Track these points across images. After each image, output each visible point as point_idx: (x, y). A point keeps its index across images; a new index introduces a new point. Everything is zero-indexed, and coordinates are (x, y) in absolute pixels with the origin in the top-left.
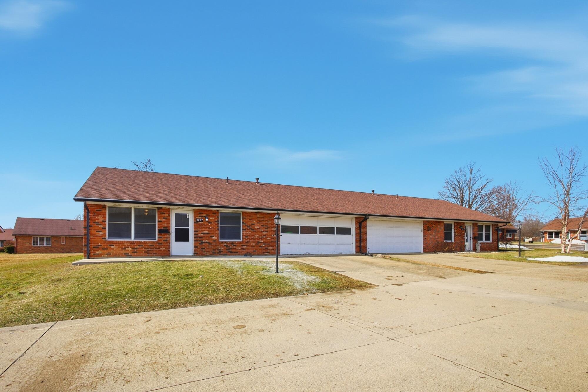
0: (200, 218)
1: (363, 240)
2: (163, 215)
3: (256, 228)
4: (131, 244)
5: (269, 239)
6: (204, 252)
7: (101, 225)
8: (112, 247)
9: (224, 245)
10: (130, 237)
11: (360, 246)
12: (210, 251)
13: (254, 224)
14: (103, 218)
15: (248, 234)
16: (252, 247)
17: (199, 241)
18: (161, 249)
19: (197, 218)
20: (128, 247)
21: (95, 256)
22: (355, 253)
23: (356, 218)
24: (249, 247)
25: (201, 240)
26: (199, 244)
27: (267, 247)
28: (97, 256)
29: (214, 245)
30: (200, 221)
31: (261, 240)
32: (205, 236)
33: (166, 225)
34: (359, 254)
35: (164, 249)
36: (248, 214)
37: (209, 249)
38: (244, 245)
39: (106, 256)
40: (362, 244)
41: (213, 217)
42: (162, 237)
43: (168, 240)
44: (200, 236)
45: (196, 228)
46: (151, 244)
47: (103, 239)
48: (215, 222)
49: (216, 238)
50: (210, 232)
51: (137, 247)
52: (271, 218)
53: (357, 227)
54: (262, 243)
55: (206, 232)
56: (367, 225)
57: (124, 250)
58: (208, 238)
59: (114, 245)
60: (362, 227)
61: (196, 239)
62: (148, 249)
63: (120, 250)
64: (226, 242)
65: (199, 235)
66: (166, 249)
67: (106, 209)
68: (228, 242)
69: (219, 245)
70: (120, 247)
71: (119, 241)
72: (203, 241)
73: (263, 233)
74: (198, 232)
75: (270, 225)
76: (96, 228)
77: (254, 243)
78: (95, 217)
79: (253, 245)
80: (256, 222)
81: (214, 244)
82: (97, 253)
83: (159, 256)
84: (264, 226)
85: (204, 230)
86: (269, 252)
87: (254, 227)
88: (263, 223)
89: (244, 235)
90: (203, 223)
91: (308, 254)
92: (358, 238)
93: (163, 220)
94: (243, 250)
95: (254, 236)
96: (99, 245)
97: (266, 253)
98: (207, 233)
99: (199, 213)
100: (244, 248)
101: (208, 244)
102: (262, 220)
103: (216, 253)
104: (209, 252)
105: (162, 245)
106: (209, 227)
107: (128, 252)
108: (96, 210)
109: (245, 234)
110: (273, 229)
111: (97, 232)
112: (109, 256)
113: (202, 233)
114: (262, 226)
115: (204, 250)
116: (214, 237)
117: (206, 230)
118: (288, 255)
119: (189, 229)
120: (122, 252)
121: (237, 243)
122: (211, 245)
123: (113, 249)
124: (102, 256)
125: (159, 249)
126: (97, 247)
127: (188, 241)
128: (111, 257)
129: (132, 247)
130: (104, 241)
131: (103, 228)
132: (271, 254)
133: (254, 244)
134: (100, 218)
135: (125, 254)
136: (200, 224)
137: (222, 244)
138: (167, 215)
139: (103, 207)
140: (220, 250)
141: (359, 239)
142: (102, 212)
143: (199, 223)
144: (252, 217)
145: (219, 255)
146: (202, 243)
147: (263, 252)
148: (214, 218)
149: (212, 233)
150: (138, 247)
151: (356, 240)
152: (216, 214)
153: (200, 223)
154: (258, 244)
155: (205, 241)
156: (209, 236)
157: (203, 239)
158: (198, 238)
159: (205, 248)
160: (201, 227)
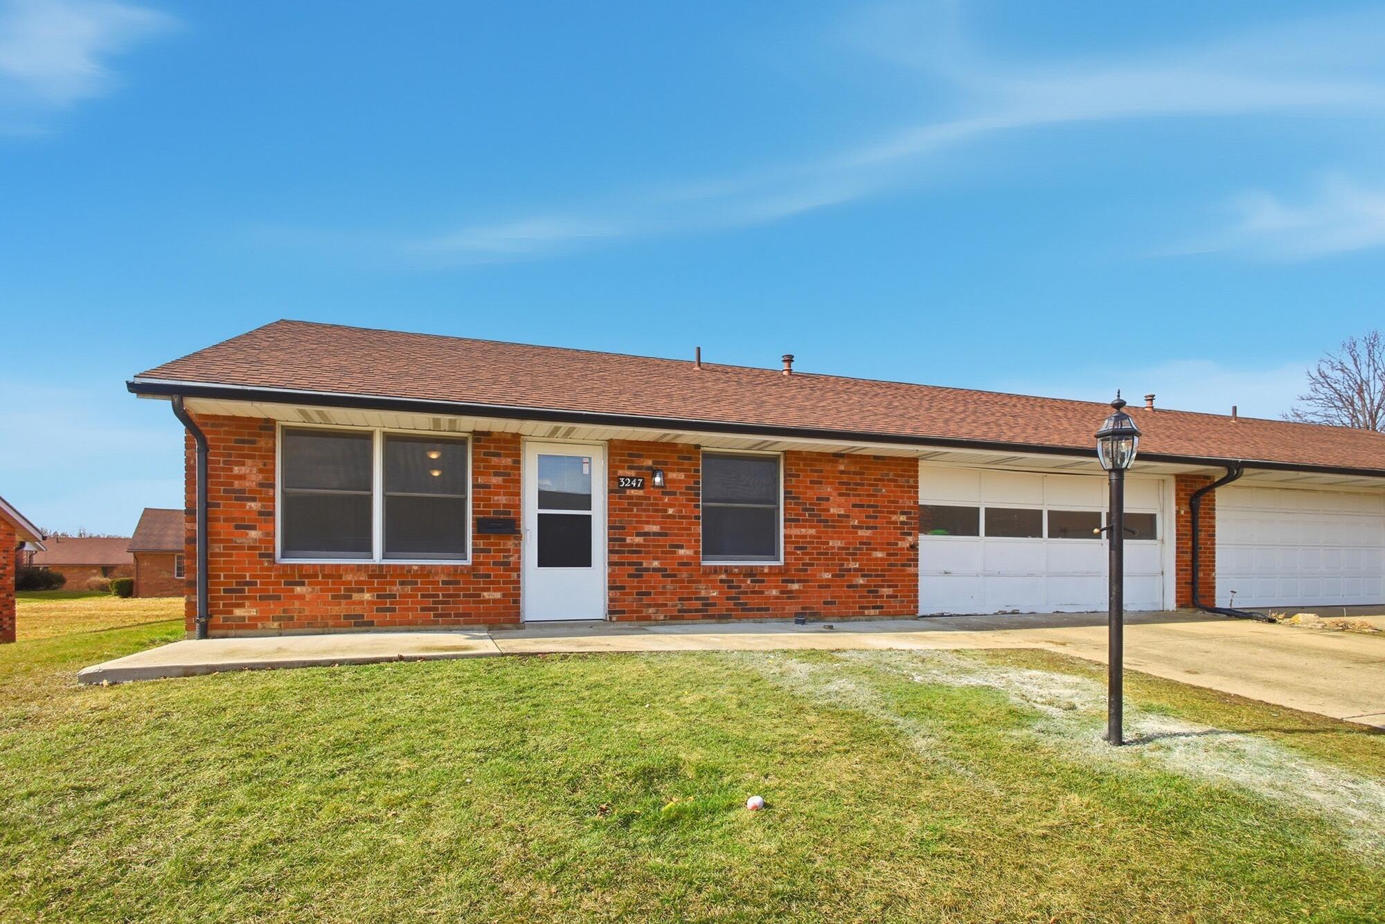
0: (632, 473)
1: (1202, 558)
2: (495, 460)
3: (833, 515)
4: (371, 577)
5: (879, 555)
6: (649, 606)
7: (254, 500)
8: (298, 589)
9: (722, 581)
10: (367, 548)
11: (1194, 582)
12: (670, 605)
13: (828, 499)
14: (260, 471)
15: (804, 537)
16: (820, 587)
17: (630, 564)
18: (486, 595)
19: (620, 472)
20: (362, 591)
21: (230, 627)
22: (1171, 604)
23: (1181, 479)
24: (811, 587)
25: (634, 558)
26: (630, 576)
27: (875, 586)
28: (239, 627)
29: (683, 581)
30: (631, 487)
31: (854, 560)
32: (649, 547)
33: (503, 500)
34: (1191, 610)
35: (498, 595)
36: (805, 459)
37: (664, 593)
38: (793, 582)
39: (276, 625)
40: (1201, 575)
41: (679, 470)
42: (489, 551)
43: (512, 559)
44: (631, 545)
45: (618, 515)
46: (449, 575)
47: (262, 555)
48: (688, 488)
49: (690, 552)
50: (669, 529)
51: (395, 588)
52: (888, 475)
53: (1182, 512)
54: (855, 570)
55: (655, 529)
56: (1216, 503)
57: (343, 601)
58: (663, 552)
59: (306, 580)
60: (1201, 513)
61: (616, 558)
62: (437, 596)
63: (326, 603)
64: (727, 570)
65: (629, 539)
66: (504, 595)
67: (274, 436)
68: (736, 567)
69: (700, 582)
70: (329, 590)
71: (323, 566)
72: (641, 564)
73: (861, 533)
74: (623, 528)
75: (884, 502)
76: (236, 513)
77: (826, 571)
78: (231, 469)
79: (821, 580)
80: (836, 489)
81: (684, 575)
82: (238, 612)
83: (478, 622)
84: (861, 506)
85: (648, 523)
86: (882, 607)
87: (829, 510)
88: (859, 495)
89: (793, 542)
90: (641, 493)
91: (1013, 613)
92: (1187, 553)
93: (495, 480)
94: (789, 598)
95: (828, 543)
96: (247, 583)
97: (872, 612)
98: (658, 535)
99: (630, 455)
100: (791, 592)
101: (663, 576)
102: (857, 484)
103: (690, 611)
104: (666, 605)
105: (492, 583)
106: (666, 511)
107: (358, 610)
108: (237, 441)
109: (796, 536)
110: (894, 518)
111: (237, 527)
112: (287, 627)
113: (638, 535)
114: (854, 506)
115: (646, 600)
116: (681, 547)
117: (654, 523)
118: (942, 615)
119: (590, 517)
120: (335, 610)
121: (766, 571)
122: (672, 582)
123: (301, 597)
124: (260, 625)
125: (479, 596)
126: (238, 592)
127: (585, 561)
128: (293, 631)
129: (377, 590)
130: (266, 564)
131: (260, 513)
132: (888, 614)
133: (828, 576)
134: (248, 473)
135: (347, 617)
136: (631, 497)
137: (712, 577)
138: (509, 461)
139: (262, 428)
140: (707, 598)
141: (1188, 557)
142: (259, 449)
143: (628, 492)
144: (821, 471)
145: (704, 617)
146: (639, 572)
147: (860, 608)
148: (682, 476)
149: (676, 535)
150: (399, 587)
151: (1177, 561)
152: (690, 459)
153: (633, 492)
154: (841, 573)
155: (652, 563)
156: (664, 546)
157: (644, 558)
158: (623, 552)
159: (649, 594)
160: (637, 511)
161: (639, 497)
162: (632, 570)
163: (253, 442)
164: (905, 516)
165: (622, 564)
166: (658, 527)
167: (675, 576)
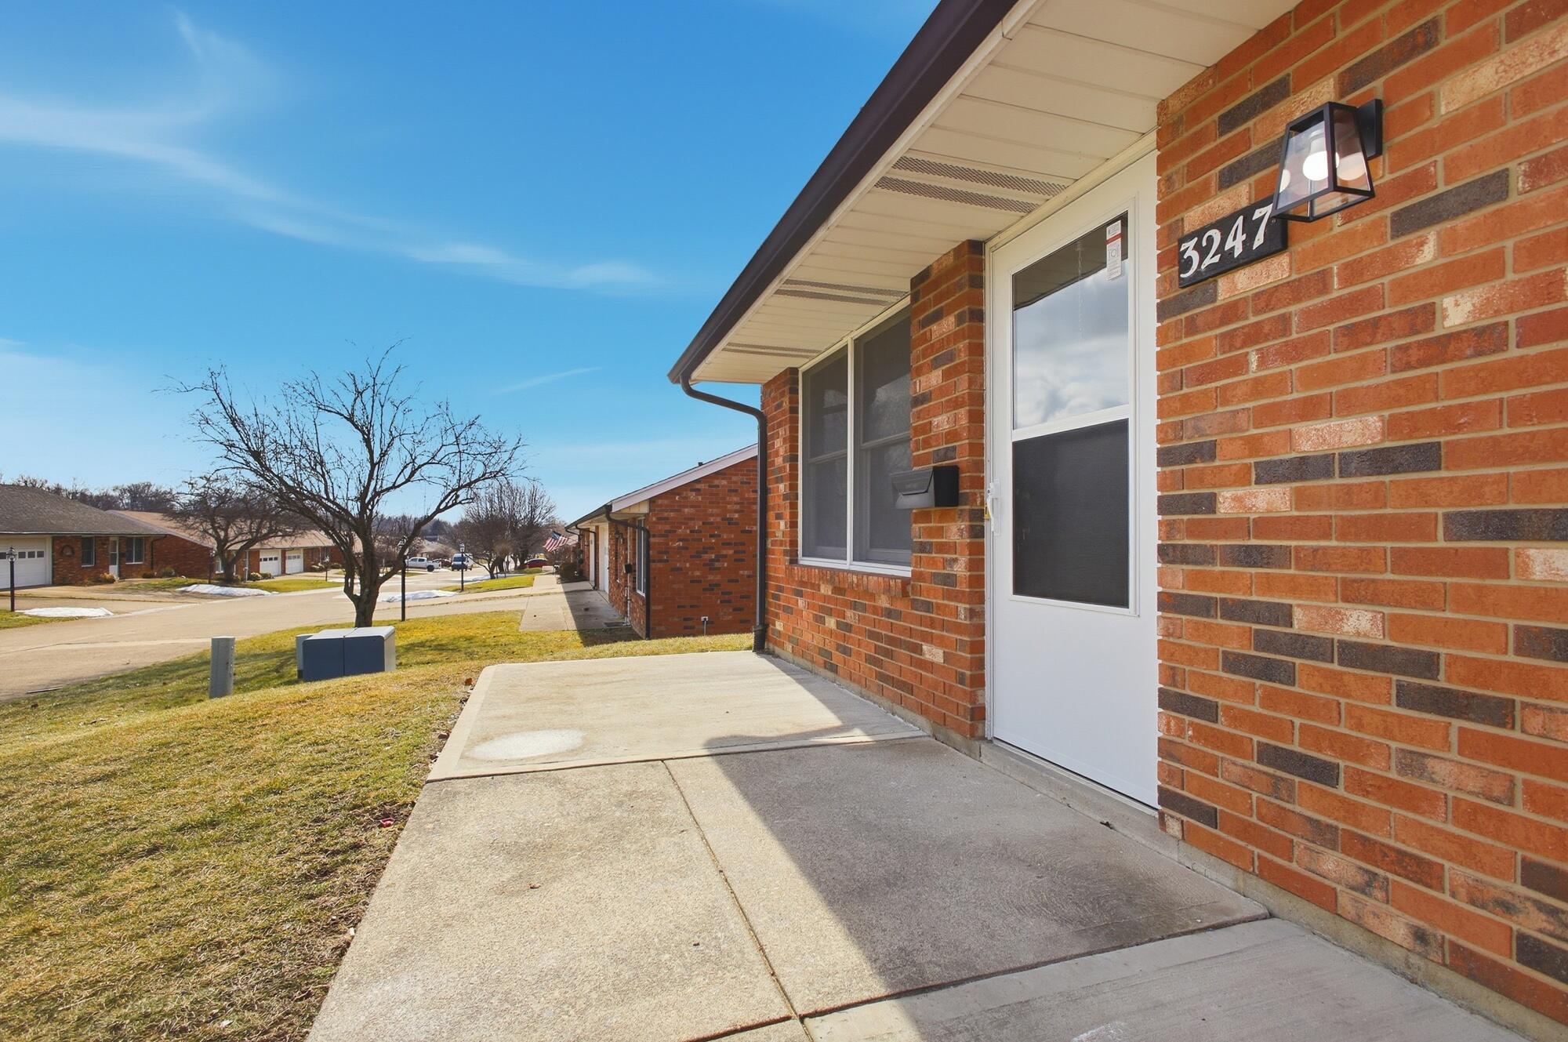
4: (834, 590)
7: (782, 480)
12: (1455, 872)
14: (784, 441)
17: (1235, 610)
18: (928, 651)
19: (1192, 220)
21: (774, 642)
26: (1233, 663)
28: (777, 644)
30: (1229, 264)
32: (1323, 529)
35: (939, 656)
37: (1411, 798)
42: (931, 547)
44: (1238, 526)
46: (888, 597)
47: (785, 553)
50: (1447, 420)
55: (1356, 434)
58: (1403, 561)
59: (803, 589)
62: (881, 637)
65: (1227, 502)
72: (1286, 616)
78: (774, 446)
85: (1309, 410)
90: (1277, 270)
93: (935, 380)
98: (1378, 461)
101: (1406, 697)
108: (776, 409)
111: (776, 516)
113: (1269, 474)
117: (1348, 404)
119: (1122, 429)
122: (1469, 744)
123: (801, 613)
125: (921, 650)
126: (778, 596)
131: (785, 498)
135: (822, 652)
136: (1234, 311)
142: (784, 412)
143: (1224, 290)
146: (1277, 649)
153: (1244, 282)
155: (1338, 616)
156: (1420, 527)
157: (1294, 587)
158: (1205, 556)
159: (1325, 773)
160: (1263, 362)
161: (1266, 298)
162: (1235, 636)
165: (1203, 607)
166: (1374, 421)
167: (1501, 713)
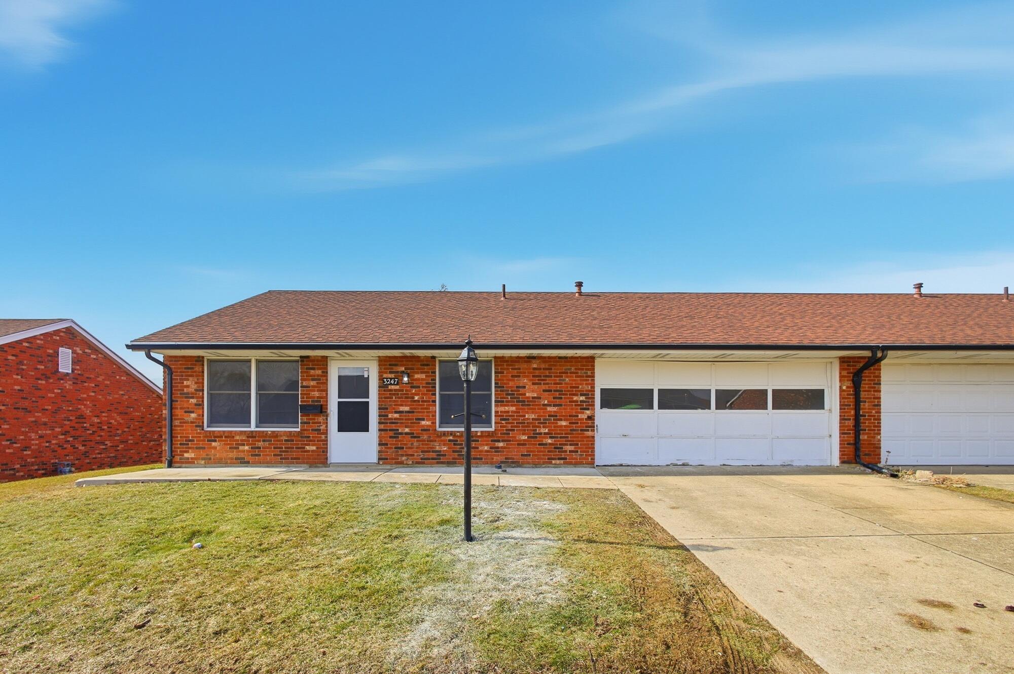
0: (393, 376)
1: (865, 424)
2: (312, 372)
3: (528, 398)
4: (248, 437)
5: (564, 423)
6: (402, 455)
7: (193, 398)
8: (214, 444)
9: (450, 441)
10: (248, 421)
11: (857, 443)
12: (416, 454)
13: (524, 387)
14: (196, 383)
15: (508, 412)
16: (518, 444)
17: (391, 430)
18: (308, 448)
19: (385, 376)
20: (244, 445)
21: (182, 463)
22: (836, 462)
23: (843, 360)
24: (511, 445)
25: (393, 426)
26: (391, 437)
27: (560, 444)
28: (187, 463)
29: (424, 441)
30: (391, 384)
31: (544, 427)
32: (402, 419)
33: (316, 394)
34: (853, 465)
35: (314, 448)
36: (507, 361)
37: (412, 447)
38: (499, 441)
39: (203, 462)
40: (863, 437)
41: (422, 373)
42: (309, 423)
43: (321, 428)
44: (391, 419)
45: (383, 401)
46: (288, 436)
47: (197, 426)
48: (427, 383)
49: (428, 423)
50: (415, 409)
51: (260, 443)
52: (571, 369)
53: (844, 388)
54: (545, 434)
55: (407, 409)
56: (882, 379)
57: (235, 450)
58: (411, 423)
59: (217, 439)
60: (865, 385)
61: (382, 426)
62: (282, 448)
63: (227, 451)
64: (451, 433)
65: (390, 416)
66: (317, 448)
67: (203, 365)
68: (458, 432)
69: (435, 441)
70: (228, 444)
71: (224, 432)
72: (398, 430)
73: (549, 409)
74: (387, 409)
75: (567, 387)
76: (185, 405)
77: (523, 434)
78: (183, 383)
79: (521, 440)
80: (530, 380)
81: (425, 437)
82: (186, 455)
83: (304, 463)
84: (550, 391)
85: (402, 405)
86: (565, 459)
87: (525, 394)
88: (548, 384)
89: (500, 416)
90: (397, 387)
91: (683, 465)
92: (850, 419)
93: (312, 383)
94: (496, 452)
95: (525, 416)
96: (190, 441)
97: (558, 462)
98: (408, 412)
99: (390, 365)
100: (498, 448)
101: (412, 437)
102: (546, 376)
103: (428, 459)
104: (413, 455)
105: (311, 441)
106: (413, 398)
107: (241, 455)
108: (185, 368)
109: (501, 412)
110: (575, 398)
111: (186, 412)
112: (208, 463)
113: (396, 412)
114: (544, 391)
115: (400, 452)
116: (423, 420)
117: (406, 406)
118: (621, 465)
119: (368, 402)
120: (231, 455)
121: (479, 434)
122: (417, 441)
123: (215, 448)
124: (196, 462)
125: (304, 448)
126: (187, 444)
127: (366, 429)
128: (211, 465)
129: (251, 444)
130: (199, 431)
131: (196, 405)
132: (570, 463)
133: (525, 437)
134: (190, 384)
135: (236, 459)
136: (391, 390)
137: (443, 438)
138: (319, 372)
139: (197, 361)
140: (440, 451)
141: (851, 423)
142: (195, 372)
143: (390, 387)
144: (519, 369)
145: (438, 463)
146: (396, 434)
147: (548, 459)
148: (423, 376)
149: (419, 412)
150: (262, 443)
151: (840, 427)
152: (428, 365)
153: (393, 387)
154: (534, 436)
155: (405, 430)
156: (413, 419)
157: (399, 427)
158: (387, 423)
159: (403, 448)
160: (395, 398)
161: (395, 390)
162: (391, 434)
163: (193, 368)
164: (584, 397)
165: (386, 430)
166: (409, 408)
167: (419, 437)
